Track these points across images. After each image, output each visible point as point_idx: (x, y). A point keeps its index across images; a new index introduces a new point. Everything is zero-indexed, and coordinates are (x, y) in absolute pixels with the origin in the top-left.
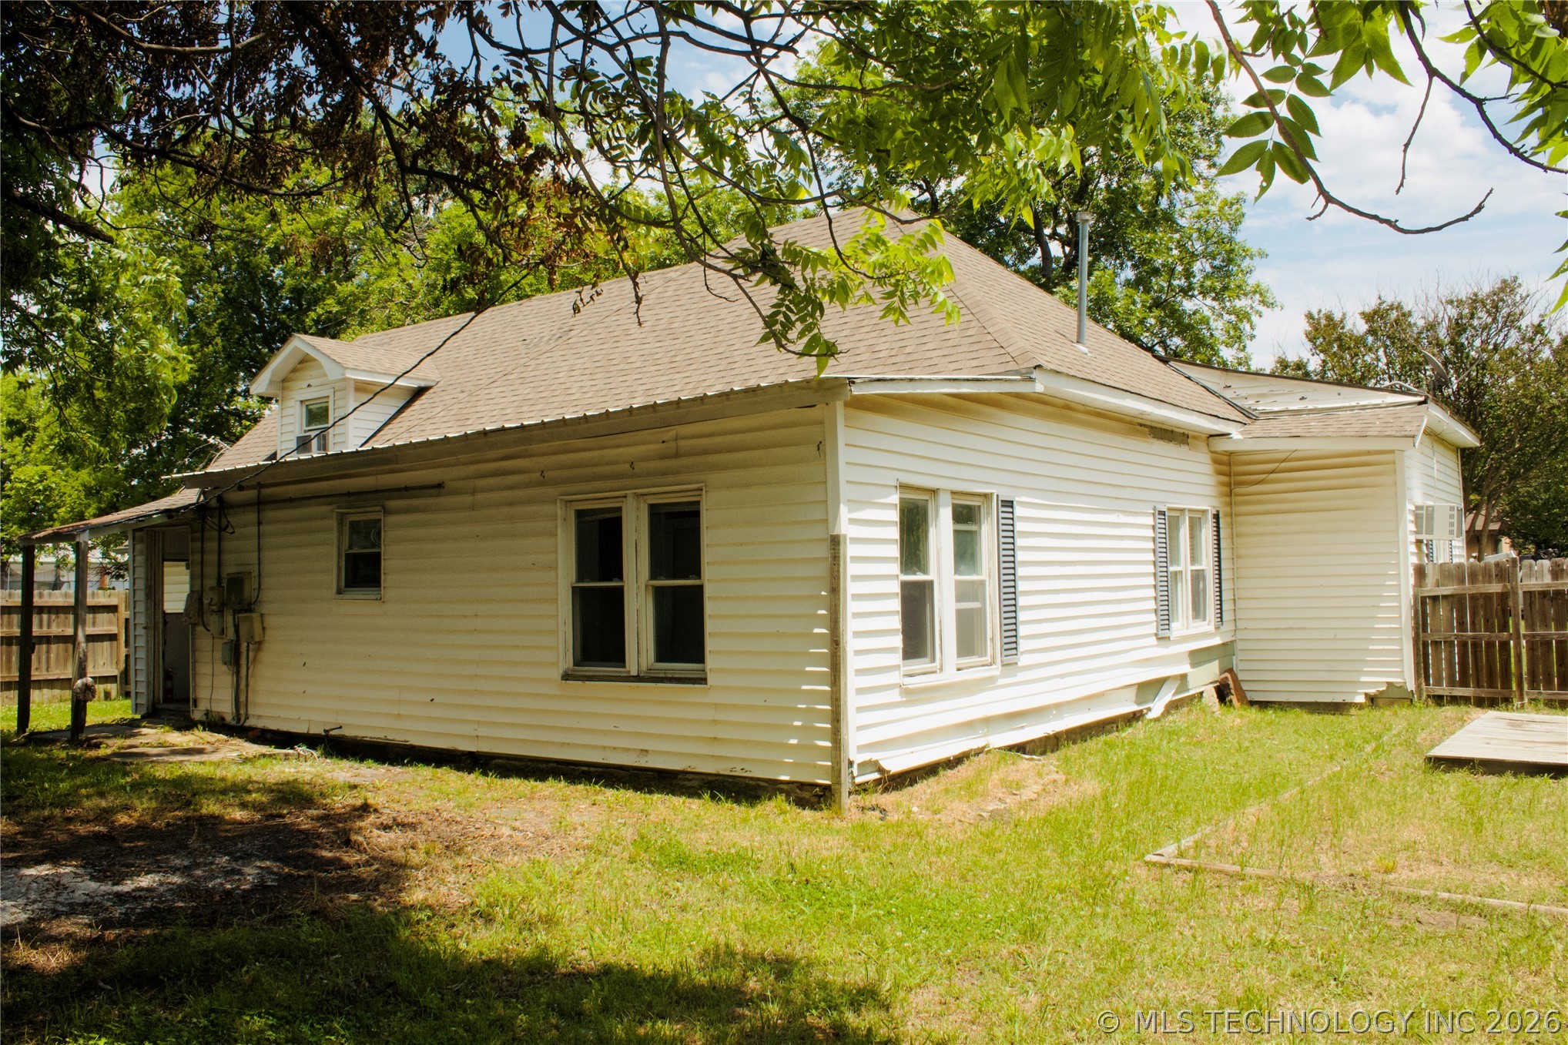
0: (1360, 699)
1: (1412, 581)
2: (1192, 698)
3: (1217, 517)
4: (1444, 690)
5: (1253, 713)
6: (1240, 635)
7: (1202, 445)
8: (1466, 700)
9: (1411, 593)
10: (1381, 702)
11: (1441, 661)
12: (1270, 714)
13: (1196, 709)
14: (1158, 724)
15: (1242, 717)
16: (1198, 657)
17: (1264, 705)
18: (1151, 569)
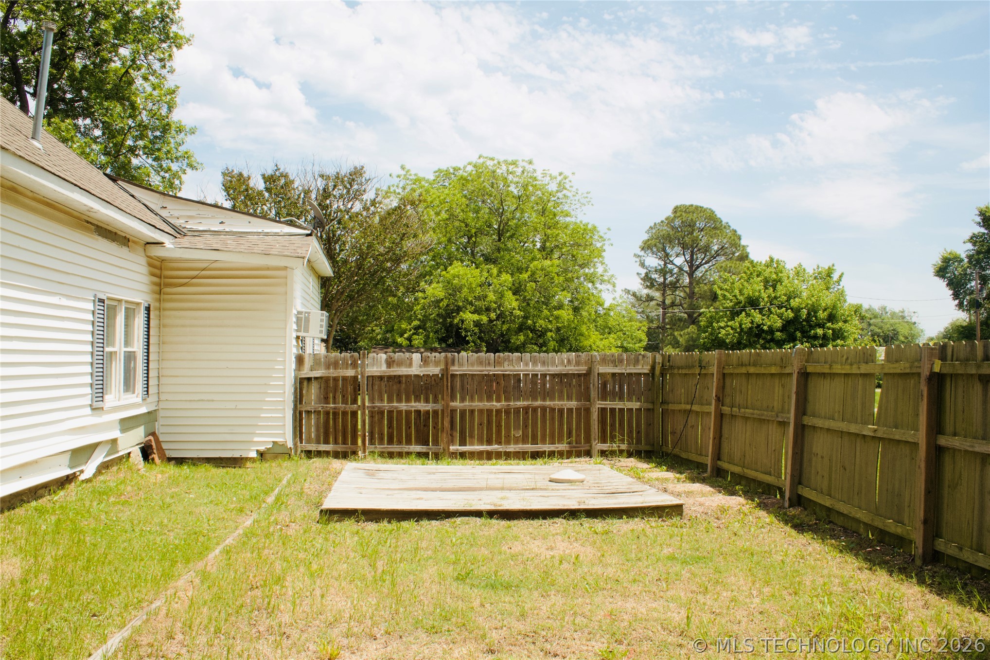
0: (253, 454)
1: (294, 366)
2: (121, 458)
3: (148, 309)
4: (313, 447)
5: (172, 470)
6: (162, 405)
7: (140, 250)
8: (327, 453)
9: (293, 375)
10: (267, 456)
11: (311, 425)
12: (185, 469)
13: (124, 467)
14: (89, 485)
15: (162, 472)
16: (127, 424)
17: (180, 461)
18: (89, 348)
